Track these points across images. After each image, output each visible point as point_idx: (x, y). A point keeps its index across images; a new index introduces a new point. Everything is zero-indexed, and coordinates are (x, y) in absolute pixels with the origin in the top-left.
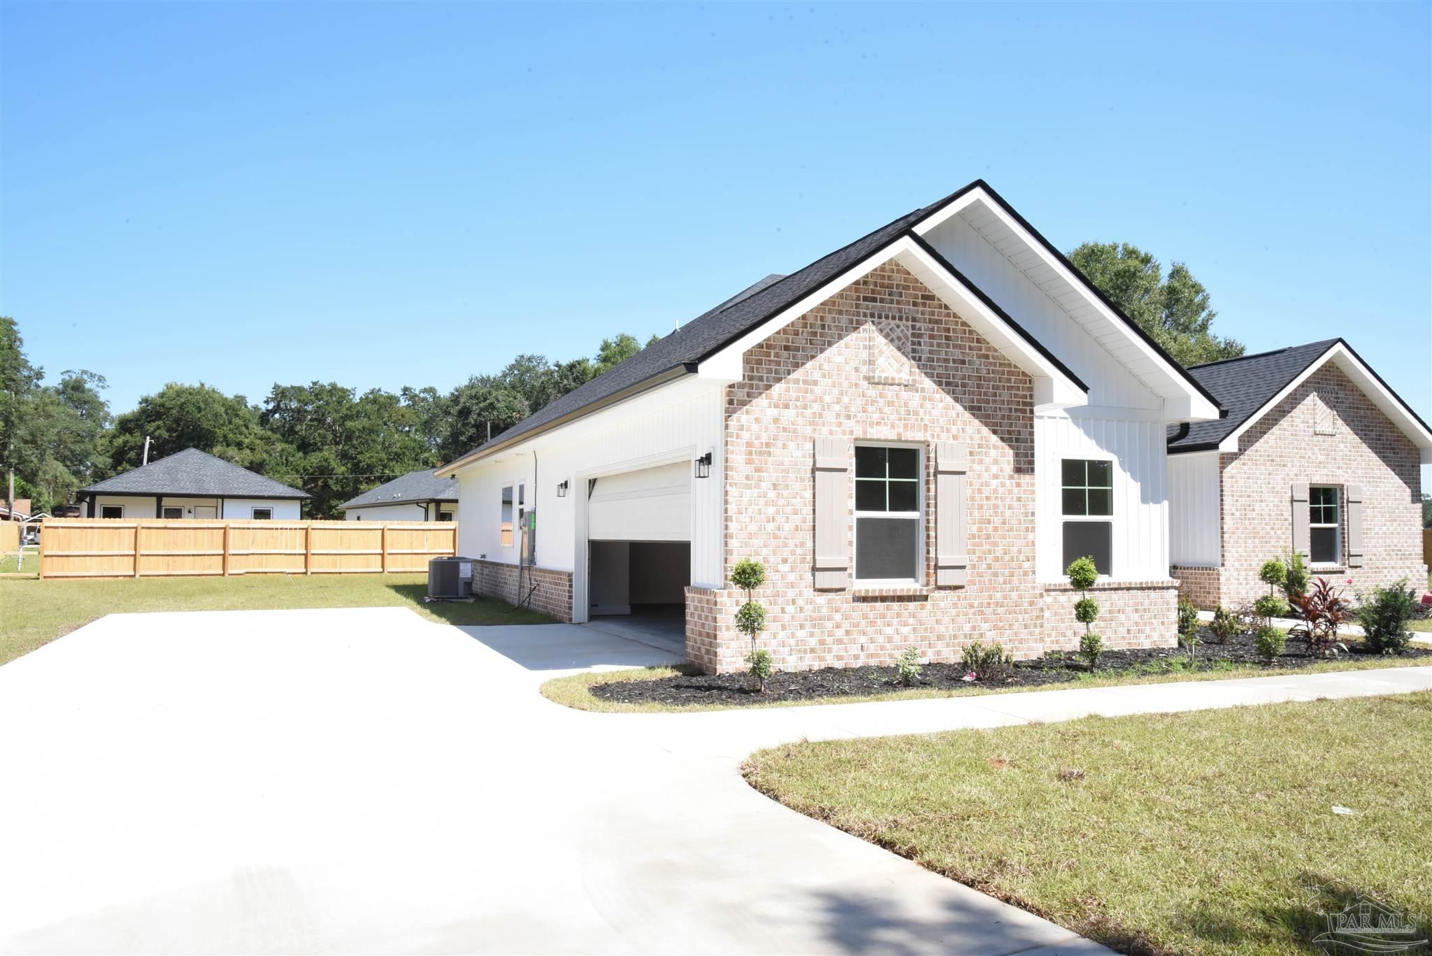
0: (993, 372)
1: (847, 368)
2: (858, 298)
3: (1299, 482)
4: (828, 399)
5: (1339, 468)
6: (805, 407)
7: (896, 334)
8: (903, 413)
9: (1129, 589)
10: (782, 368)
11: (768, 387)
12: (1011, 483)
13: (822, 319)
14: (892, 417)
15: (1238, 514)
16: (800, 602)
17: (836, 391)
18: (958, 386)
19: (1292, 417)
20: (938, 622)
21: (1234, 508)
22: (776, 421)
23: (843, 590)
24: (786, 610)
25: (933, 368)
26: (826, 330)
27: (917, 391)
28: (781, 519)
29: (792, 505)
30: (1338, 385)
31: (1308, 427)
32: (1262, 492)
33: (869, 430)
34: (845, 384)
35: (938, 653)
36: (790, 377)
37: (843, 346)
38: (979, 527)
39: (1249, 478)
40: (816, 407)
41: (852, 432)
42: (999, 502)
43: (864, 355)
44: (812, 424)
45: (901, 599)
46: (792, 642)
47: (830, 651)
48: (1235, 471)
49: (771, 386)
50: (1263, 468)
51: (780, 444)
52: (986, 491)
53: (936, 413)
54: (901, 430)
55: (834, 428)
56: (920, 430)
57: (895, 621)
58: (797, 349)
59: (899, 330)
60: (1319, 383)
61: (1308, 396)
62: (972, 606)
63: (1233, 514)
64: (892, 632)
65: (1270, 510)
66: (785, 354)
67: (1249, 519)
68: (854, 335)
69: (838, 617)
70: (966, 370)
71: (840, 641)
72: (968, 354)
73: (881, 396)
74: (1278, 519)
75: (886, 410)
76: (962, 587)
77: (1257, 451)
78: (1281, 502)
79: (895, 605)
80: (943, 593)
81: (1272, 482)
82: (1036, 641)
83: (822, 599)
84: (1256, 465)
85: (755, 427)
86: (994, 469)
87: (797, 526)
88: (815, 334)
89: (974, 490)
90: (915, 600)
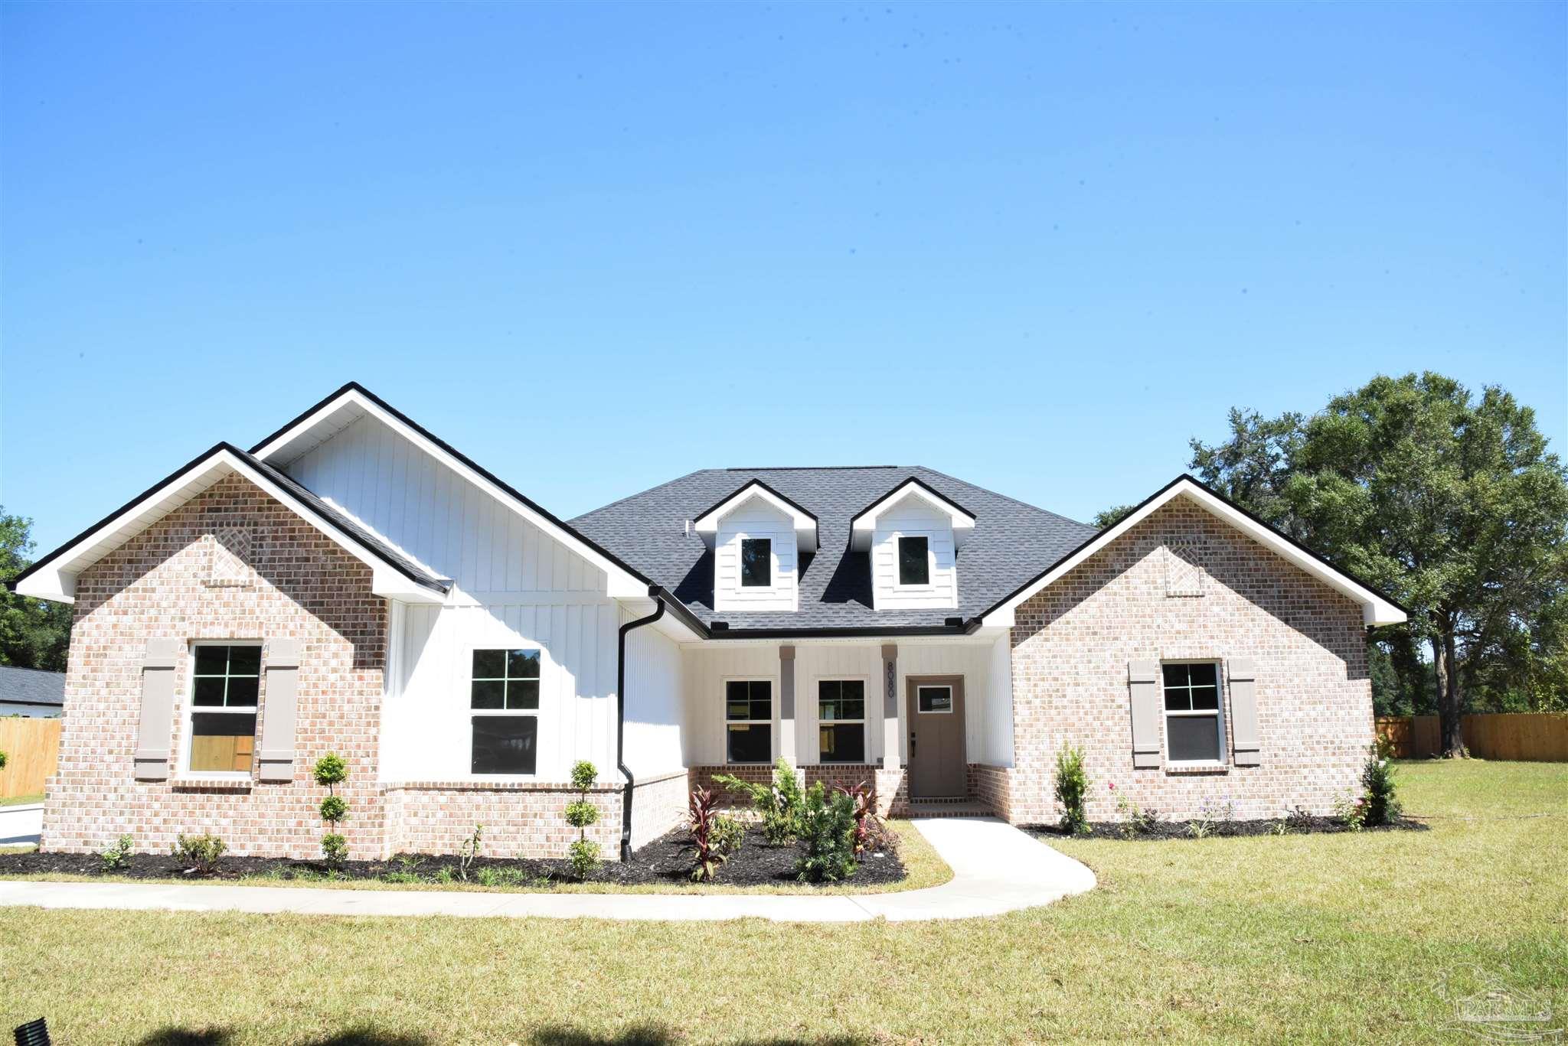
0: (340, 566)
1: (186, 574)
2: (203, 510)
3: (1141, 659)
4: (164, 604)
5: (1212, 637)
6: (142, 613)
7: (237, 540)
8: (238, 612)
9: (549, 791)
10: (124, 579)
11: (110, 597)
12: (353, 677)
13: (166, 532)
14: (226, 617)
15: (1037, 702)
16: (121, 791)
17: (173, 596)
18: (299, 583)
19: (1126, 577)
20: (262, 816)
21: (1030, 695)
22: (115, 626)
23: (164, 780)
24: (108, 797)
25: (273, 568)
26: (169, 542)
27: (255, 591)
28: (110, 714)
29: (122, 701)
30: (1205, 532)
31: (1156, 588)
32: (1077, 673)
33: (203, 630)
34: (183, 590)
35: (260, 847)
36: (131, 586)
37: (184, 554)
38: (312, 722)
39: (1054, 657)
40: (153, 612)
41: (185, 633)
42: (337, 696)
43: (204, 561)
44: (148, 627)
45: (222, 791)
46: (111, 827)
47: (146, 837)
48: (1032, 649)
49: (112, 596)
50: (1079, 643)
51: (116, 646)
52: (322, 686)
53: (273, 610)
54: (234, 629)
55: (169, 631)
56: (255, 628)
57: (214, 812)
58: (140, 561)
59: (241, 536)
60: (1173, 532)
61: (1153, 549)
62: (298, 801)
63: (1029, 703)
64: (210, 823)
65: (1091, 695)
66: (128, 566)
67: (1056, 708)
68: (195, 544)
69: (156, 805)
70: (310, 568)
71: (157, 829)
72: (313, 552)
73: (217, 598)
74: (1106, 707)
75: (222, 610)
76: (289, 782)
77: (1068, 623)
78: (1111, 684)
79: (216, 797)
80: (267, 787)
81: (1093, 660)
82: (373, 841)
83: (143, 788)
84: (1067, 640)
85: (95, 632)
86: (334, 663)
87: (125, 720)
88: (157, 547)
89: (309, 684)
90: (236, 793)
